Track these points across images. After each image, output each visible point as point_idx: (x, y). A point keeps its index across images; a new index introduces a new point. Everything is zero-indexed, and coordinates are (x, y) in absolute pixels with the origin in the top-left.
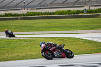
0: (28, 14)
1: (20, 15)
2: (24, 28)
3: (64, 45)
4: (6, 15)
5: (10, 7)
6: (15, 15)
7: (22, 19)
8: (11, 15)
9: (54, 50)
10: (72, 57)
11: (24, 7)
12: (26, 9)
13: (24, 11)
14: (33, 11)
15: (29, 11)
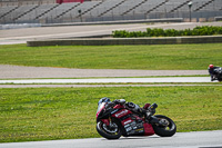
0: (198, 31)
1: (180, 33)
2: (189, 62)
3: (155, 106)
4: (150, 33)
5: (160, 15)
6: (169, 33)
7: (184, 42)
8: (161, 33)
9: (126, 117)
10: (170, 134)
11: (190, 17)
12: (194, 20)
13: (190, 25)
14: (209, 24)
15: (200, 25)
